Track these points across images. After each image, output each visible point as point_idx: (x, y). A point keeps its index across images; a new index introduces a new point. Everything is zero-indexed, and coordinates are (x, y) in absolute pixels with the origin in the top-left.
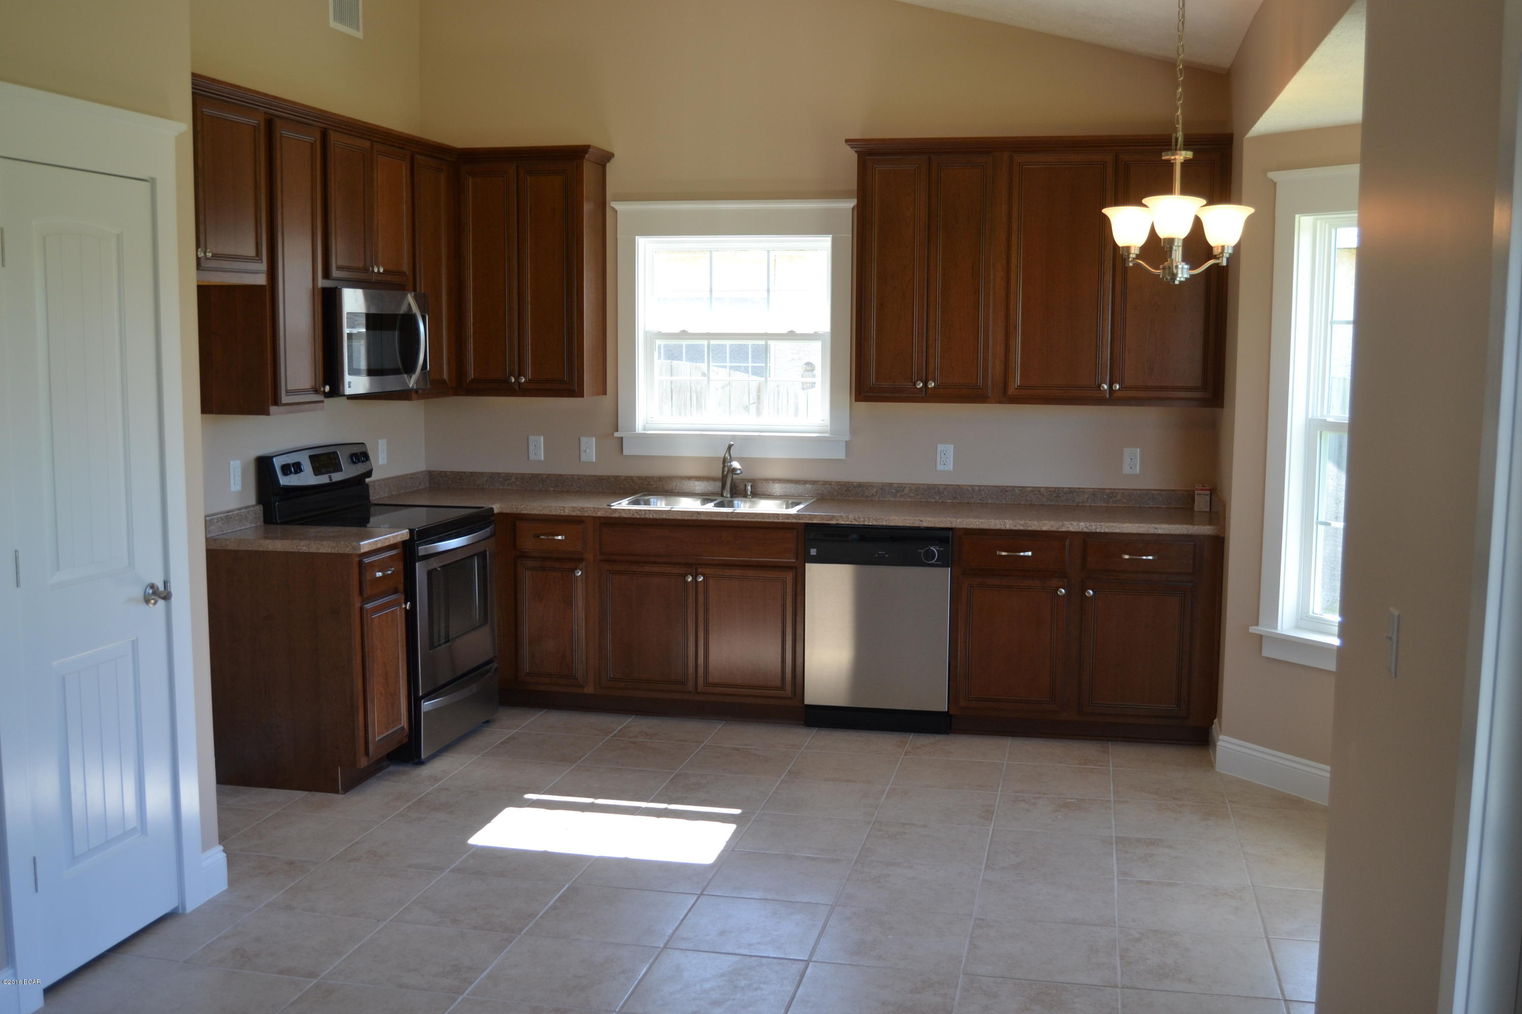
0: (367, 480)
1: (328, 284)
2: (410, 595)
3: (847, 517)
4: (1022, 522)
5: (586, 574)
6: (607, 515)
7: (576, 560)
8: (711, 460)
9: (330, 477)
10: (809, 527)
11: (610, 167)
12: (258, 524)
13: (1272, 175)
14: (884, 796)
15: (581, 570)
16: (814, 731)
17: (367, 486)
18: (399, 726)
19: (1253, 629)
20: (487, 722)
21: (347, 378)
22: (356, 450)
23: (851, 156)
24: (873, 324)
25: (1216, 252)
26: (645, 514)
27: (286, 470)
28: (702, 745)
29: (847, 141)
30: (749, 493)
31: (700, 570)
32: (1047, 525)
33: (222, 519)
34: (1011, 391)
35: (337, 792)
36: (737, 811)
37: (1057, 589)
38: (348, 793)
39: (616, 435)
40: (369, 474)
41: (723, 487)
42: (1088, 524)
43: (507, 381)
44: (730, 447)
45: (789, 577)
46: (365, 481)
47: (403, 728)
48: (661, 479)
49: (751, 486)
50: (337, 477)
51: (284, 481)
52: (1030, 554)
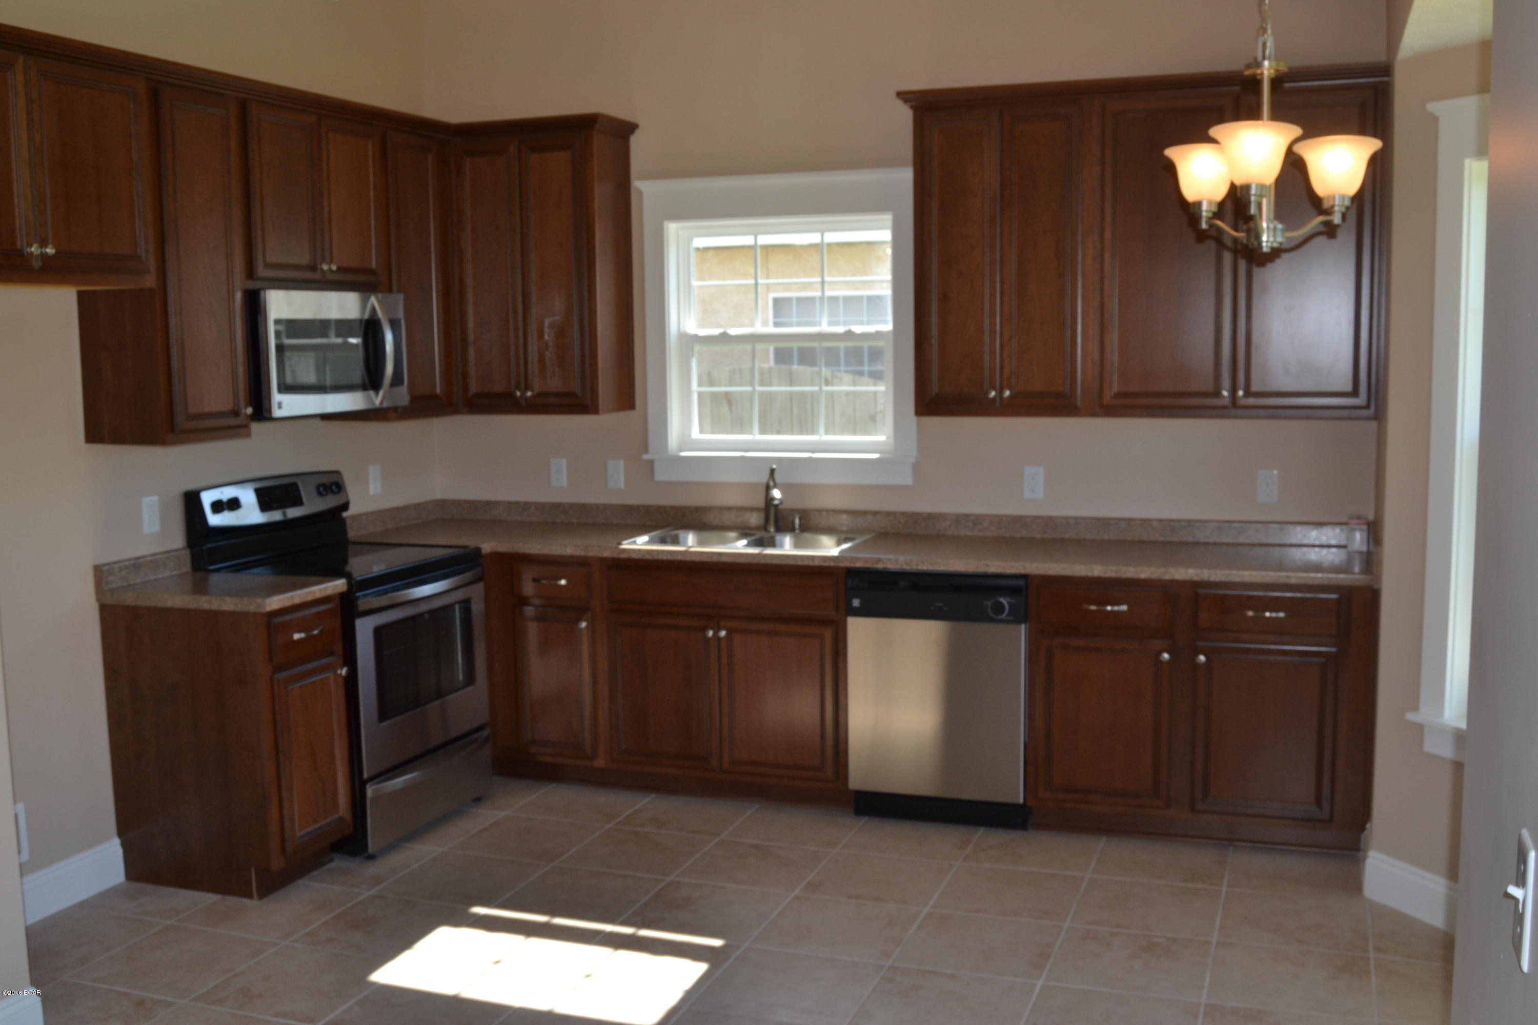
0: (345, 514)
1: (251, 285)
2: (350, 659)
3: (897, 560)
4: (1114, 568)
5: (591, 626)
6: (615, 555)
7: (581, 611)
8: (753, 486)
9: (284, 514)
10: (851, 573)
11: (636, 142)
12: (184, 570)
13: (1431, 107)
14: (916, 925)
15: (586, 620)
16: (863, 820)
17: (343, 522)
18: (337, 816)
19: (1410, 716)
20: (478, 800)
21: (277, 397)
22: (326, 480)
23: (905, 115)
24: (934, 319)
25: (1326, 205)
26: (658, 554)
27: (218, 507)
28: (717, 839)
29: (901, 95)
30: (797, 526)
31: (723, 623)
32: (1145, 572)
33: (127, 567)
34: (1107, 399)
35: (249, 896)
36: (717, 943)
37: (1160, 652)
38: (265, 900)
39: (645, 457)
40: (345, 506)
41: (767, 519)
42: (1199, 571)
43: (511, 395)
44: (772, 471)
45: (828, 634)
46: (341, 515)
47: (341, 818)
48: (697, 509)
49: (800, 519)
50: (294, 513)
51: (214, 520)
52: (1124, 608)
